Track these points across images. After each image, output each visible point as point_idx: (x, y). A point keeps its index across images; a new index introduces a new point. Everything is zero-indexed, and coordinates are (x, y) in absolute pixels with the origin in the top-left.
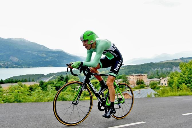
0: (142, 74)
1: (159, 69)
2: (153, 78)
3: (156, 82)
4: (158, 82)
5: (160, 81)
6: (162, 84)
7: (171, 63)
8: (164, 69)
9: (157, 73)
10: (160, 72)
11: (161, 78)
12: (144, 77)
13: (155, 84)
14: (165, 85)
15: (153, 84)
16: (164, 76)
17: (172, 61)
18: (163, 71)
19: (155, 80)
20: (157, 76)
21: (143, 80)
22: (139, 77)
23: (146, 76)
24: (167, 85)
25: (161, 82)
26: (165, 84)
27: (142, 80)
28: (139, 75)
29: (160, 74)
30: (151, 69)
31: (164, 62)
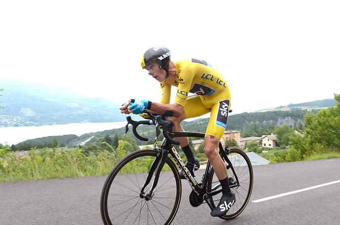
0: (234, 131)
1: (257, 123)
2: (250, 136)
3: (256, 143)
4: (258, 141)
5: (262, 141)
6: (265, 145)
7: (275, 112)
8: (264, 121)
9: (256, 128)
10: (260, 127)
11: (263, 136)
12: (236, 135)
13: (256, 145)
14: (270, 147)
15: (252, 145)
16: (266, 133)
17: (276, 110)
18: (264, 125)
19: (253, 138)
20: (255, 133)
21: (235, 139)
22: (228, 136)
23: (239, 133)
24: (272, 147)
25: (264, 142)
26: (270, 145)
27: (233, 140)
28: (229, 132)
29: (259, 130)
30: (244, 122)
31: (263, 111)
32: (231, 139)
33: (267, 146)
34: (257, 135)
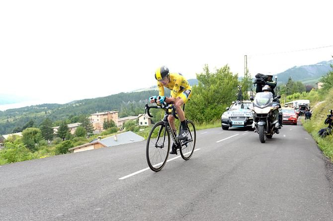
0: (111, 112)
1: (134, 102)
2: (127, 116)
3: (133, 122)
4: (135, 120)
5: (138, 120)
6: (141, 123)
7: (149, 92)
8: (140, 101)
9: (132, 107)
10: (136, 106)
11: (140, 115)
12: (114, 115)
13: (133, 124)
14: (146, 125)
15: (129, 125)
16: (142, 112)
17: (150, 90)
18: (140, 105)
19: (131, 118)
20: (132, 113)
21: (113, 120)
22: (106, 117)
23: (117, 113)
24: (147, 125)
25: (140, 121)
26: (146, 123)
27: (111, 120)
28: (106, 113)
29: (136, 109)
30: (122, 102)
31: (139, 91)
32: (110, 120)
33: (144, 124)
34: (134, 114)
